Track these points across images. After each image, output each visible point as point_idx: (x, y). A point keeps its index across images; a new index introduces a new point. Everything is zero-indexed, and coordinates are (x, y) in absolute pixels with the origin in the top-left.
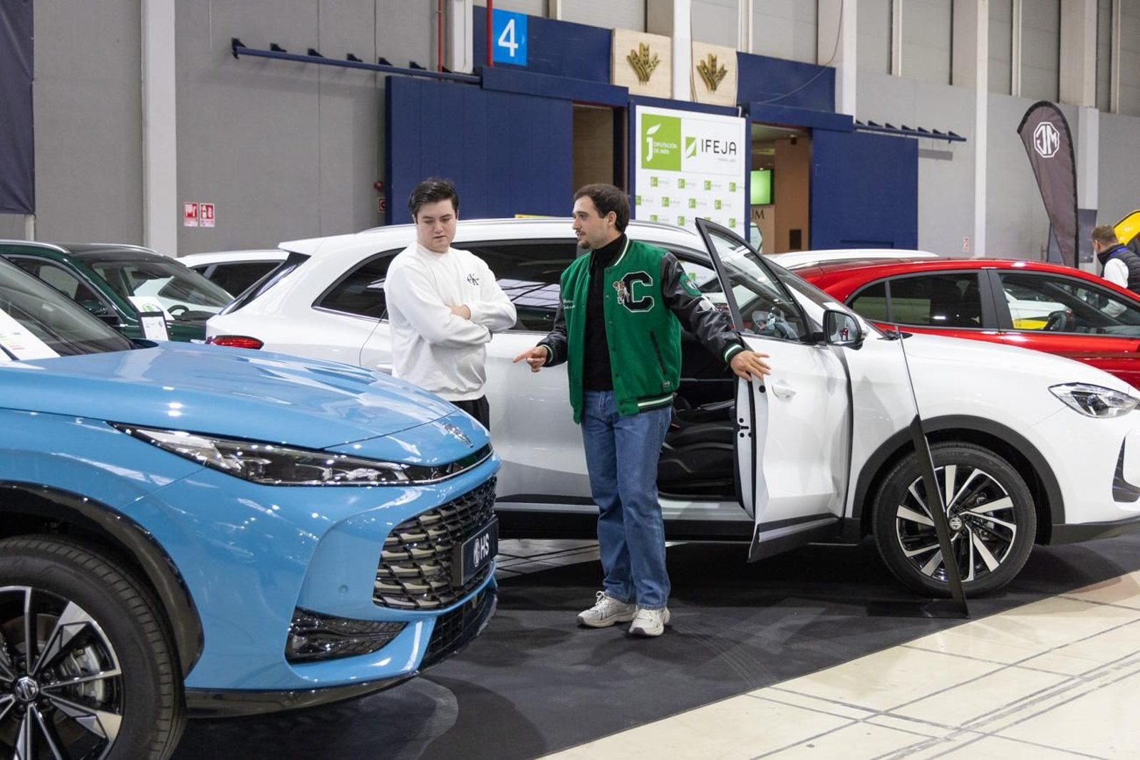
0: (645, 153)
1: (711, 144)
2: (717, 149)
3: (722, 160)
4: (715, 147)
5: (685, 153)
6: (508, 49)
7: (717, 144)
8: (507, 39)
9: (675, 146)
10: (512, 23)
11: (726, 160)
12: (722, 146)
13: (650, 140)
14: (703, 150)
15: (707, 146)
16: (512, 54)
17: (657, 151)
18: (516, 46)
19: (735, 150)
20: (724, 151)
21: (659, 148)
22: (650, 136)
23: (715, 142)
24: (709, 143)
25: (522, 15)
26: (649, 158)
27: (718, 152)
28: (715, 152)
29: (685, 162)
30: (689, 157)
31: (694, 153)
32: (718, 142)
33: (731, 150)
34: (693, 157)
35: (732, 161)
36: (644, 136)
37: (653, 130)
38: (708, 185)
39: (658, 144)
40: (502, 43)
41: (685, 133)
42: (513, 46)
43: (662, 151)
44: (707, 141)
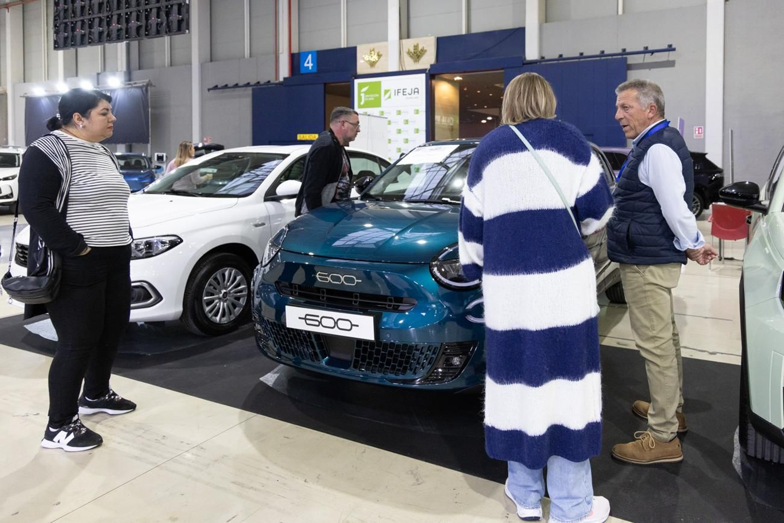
0: (360, 100)
1: (402, 91)
2: (404, 93)
3: (408, 98)
4: (403, 92)
5: (383, 98)
6: (308, 67)
7: (405, 91)
8: (308, 63)
9: (377, 95)
10: (310, 56)
11: (411, 98)
12: (408, 91)
13: (363, 95)
14: (395, 94)
15: (398, 92)
16: (310, 68)
17: (367, 99)
18: (312, 65)
19: (418, 92)
20: (410, 93)
21: (368, 98)
22: (363, 93)
23: (403, 90)
24: (399, 91)
25: (315, 51)
26: (362, 103)
27: (406, 95)
28: (403, 95)
29: (383, 102)
30: (386, 99)
31: (390, 97)
32: (405, 89)
33: (415, 92)
34: (389, 100)
35: (416, 98)
36: (359, 93)
37: (364, 90)
38: (399, 113)
39: (367, 96)
40: (306, 65)
41: (384, 88)
42: (310, 65)
43: (370, 99)
44: (398, 90)
